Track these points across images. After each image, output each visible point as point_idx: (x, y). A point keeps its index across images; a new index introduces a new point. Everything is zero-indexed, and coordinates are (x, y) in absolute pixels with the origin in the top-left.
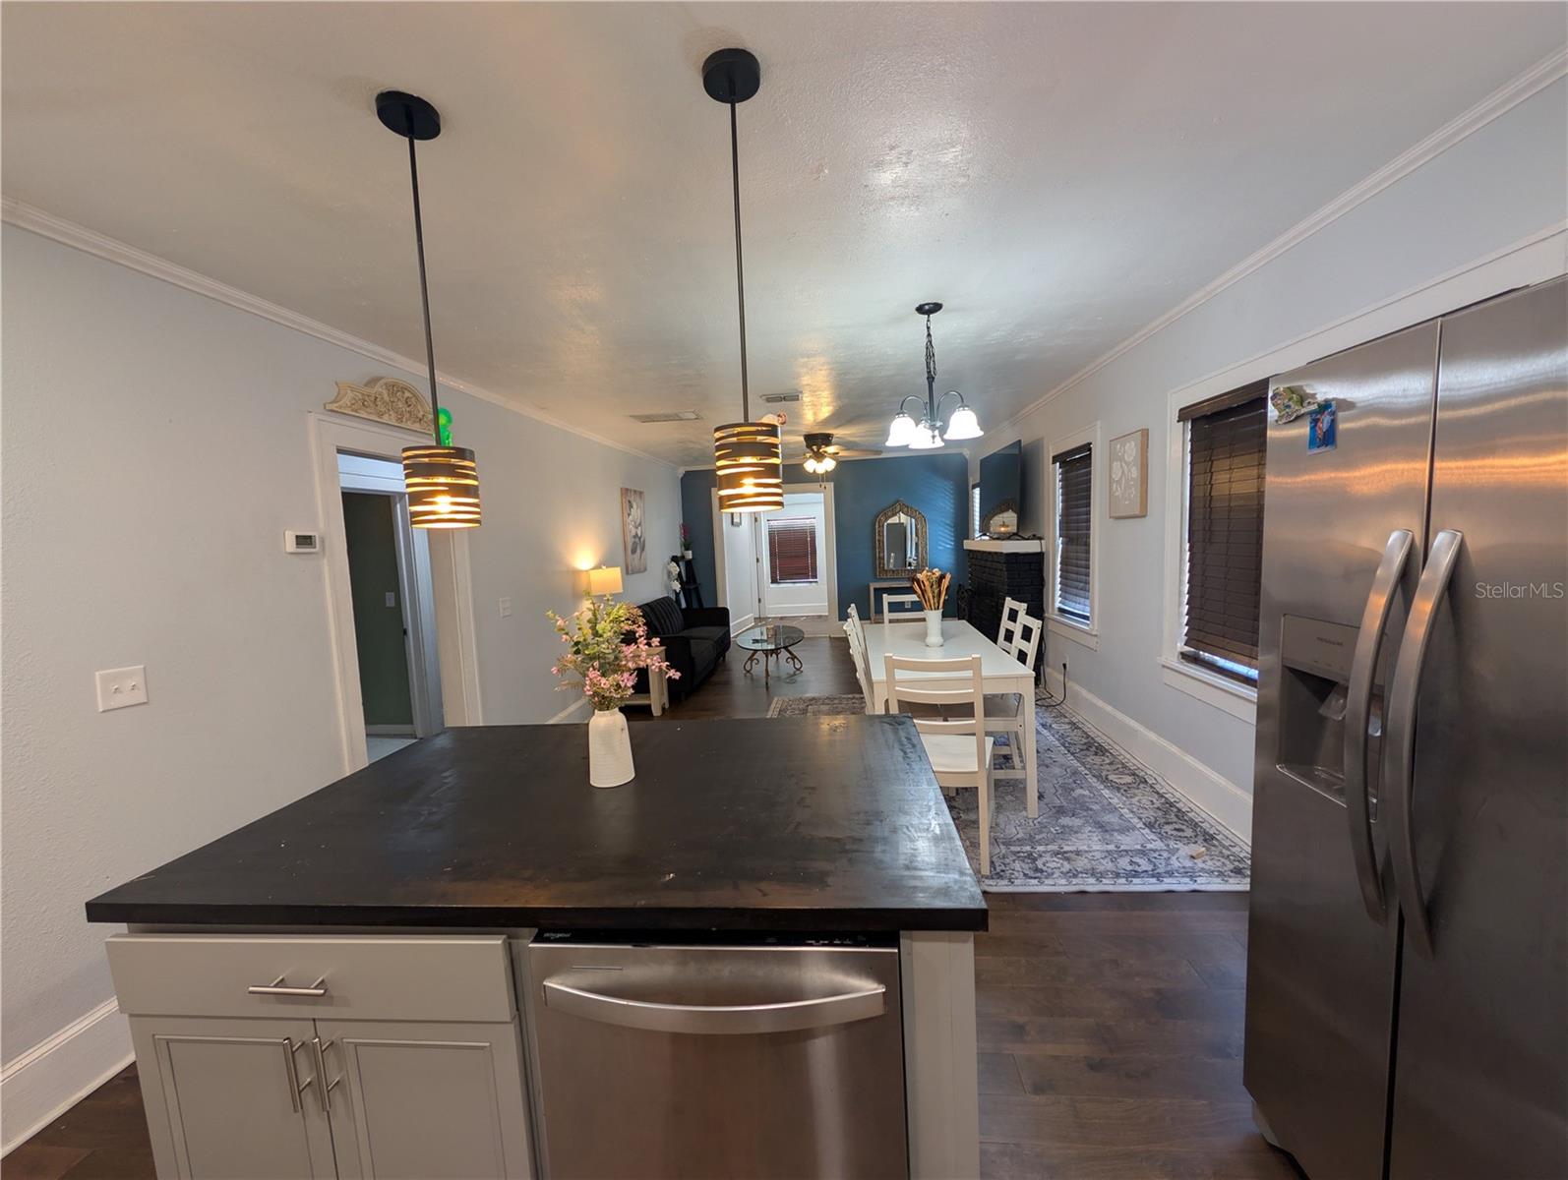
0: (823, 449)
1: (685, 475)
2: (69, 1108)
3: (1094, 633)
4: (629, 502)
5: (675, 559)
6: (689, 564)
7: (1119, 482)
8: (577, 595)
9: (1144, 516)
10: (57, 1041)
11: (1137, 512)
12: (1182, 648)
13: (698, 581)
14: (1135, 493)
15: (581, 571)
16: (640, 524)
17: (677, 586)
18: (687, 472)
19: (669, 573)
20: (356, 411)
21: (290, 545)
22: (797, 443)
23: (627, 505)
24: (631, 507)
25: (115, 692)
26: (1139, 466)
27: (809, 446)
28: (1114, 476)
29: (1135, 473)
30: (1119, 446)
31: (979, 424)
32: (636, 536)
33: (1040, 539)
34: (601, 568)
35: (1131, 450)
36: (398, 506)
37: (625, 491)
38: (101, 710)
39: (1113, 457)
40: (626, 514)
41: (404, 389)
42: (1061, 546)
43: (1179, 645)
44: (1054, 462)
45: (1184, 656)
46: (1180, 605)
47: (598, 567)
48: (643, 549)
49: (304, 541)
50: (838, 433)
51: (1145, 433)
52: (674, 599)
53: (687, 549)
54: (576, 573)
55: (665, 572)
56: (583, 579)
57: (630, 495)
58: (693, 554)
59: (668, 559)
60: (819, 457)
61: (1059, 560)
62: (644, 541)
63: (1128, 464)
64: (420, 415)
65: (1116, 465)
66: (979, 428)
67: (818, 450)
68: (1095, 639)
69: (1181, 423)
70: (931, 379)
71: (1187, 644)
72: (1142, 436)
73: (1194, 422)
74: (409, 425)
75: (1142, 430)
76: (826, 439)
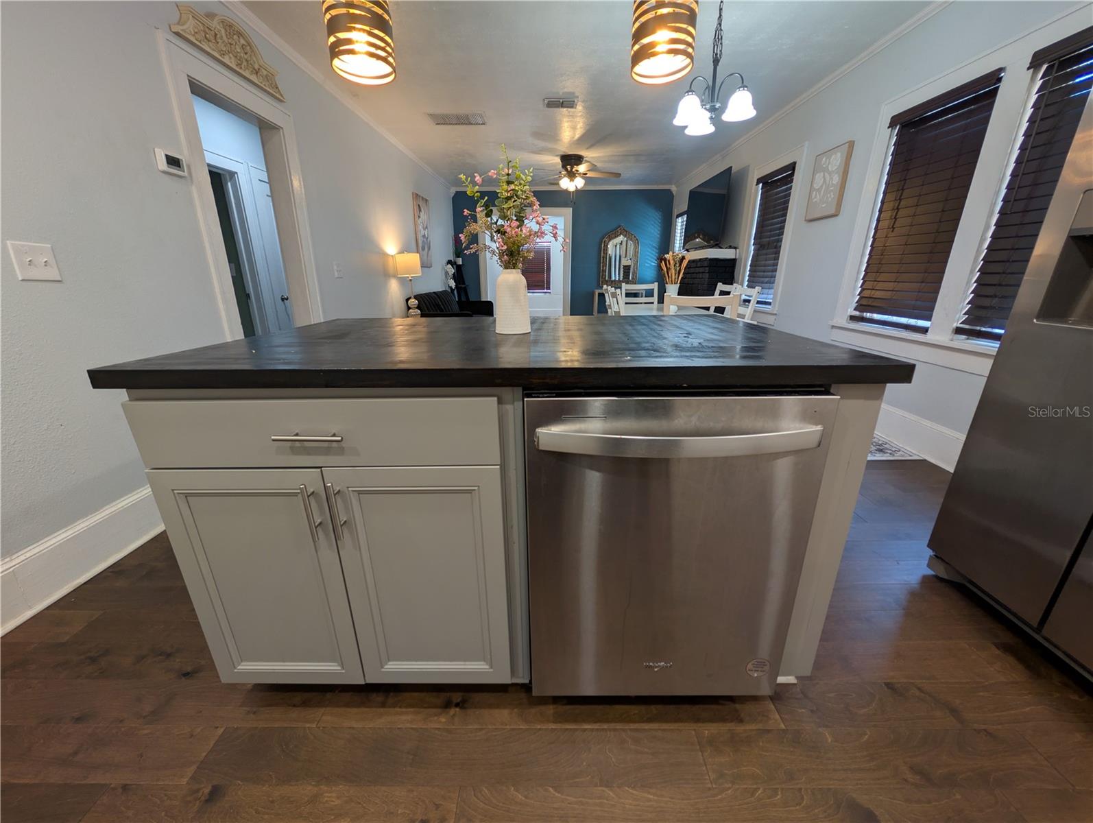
0: (576, 168)
1: (455, 195)
2: (72, 590)
3: (775, 312)
4: (419, 206)
5: (449, 262)
6: (459, 268)
7: (819, 190)
8: (386, 274)
9: (837, 215)
10: (52, 542)
11: (832, 212)
12: (851, 312)
13: (467, 283)
14: (832, 197)
15: (388, 255)
16: (427, 227)
17: (453, 284)
18: (457, 192)
19: (447, 273)
20: (200, 42)
21: (162, 164)
22: (553, 165)
23: (416, 208)
24: (420, 210)
25: (30, 265)
26: (841, 174)
27: (564, 167)
28: (815, 186)
29: (836, 179)
30: (824, 159)
31: (753, 104)
32: (424, 236)
33: (735, 248)
34: (403, 253)
35: (836, 160)
36: (229, 184)
37: (416, 196)
38: (20, 279)
39: (816, 168)
40: (417, 216)
41: (240, 34)
42: (752, 252)
43: (849, 310)
44: (758, 184)
45: (853, 318)
46: (857, 280)
47: (401, 252)
48: (429, 249)
49: (173, 162)
50: (587, 154)
51: (851, 144)
52: (450, 291)
53: (458, 257)
54: (385, 255)
55: (444, 272)
56: (390, 261)
57: (420, 201)
58: (462, 260)
59: (445, 262)
60: (572, 175)
61: (749, 263)
62: (430, 241)
63: (830, 173)
64: (256, 66)
65: (819, 177)
66: (753, 107)
67: (572, 169)
68: (775, 317)
69: (890, 129)
70: (716, 61)
71: (855, 309)
72: (849, 147)
73: (903, 127)
74: (247, 74)
75: (851, 141)
76: (578, 159)
